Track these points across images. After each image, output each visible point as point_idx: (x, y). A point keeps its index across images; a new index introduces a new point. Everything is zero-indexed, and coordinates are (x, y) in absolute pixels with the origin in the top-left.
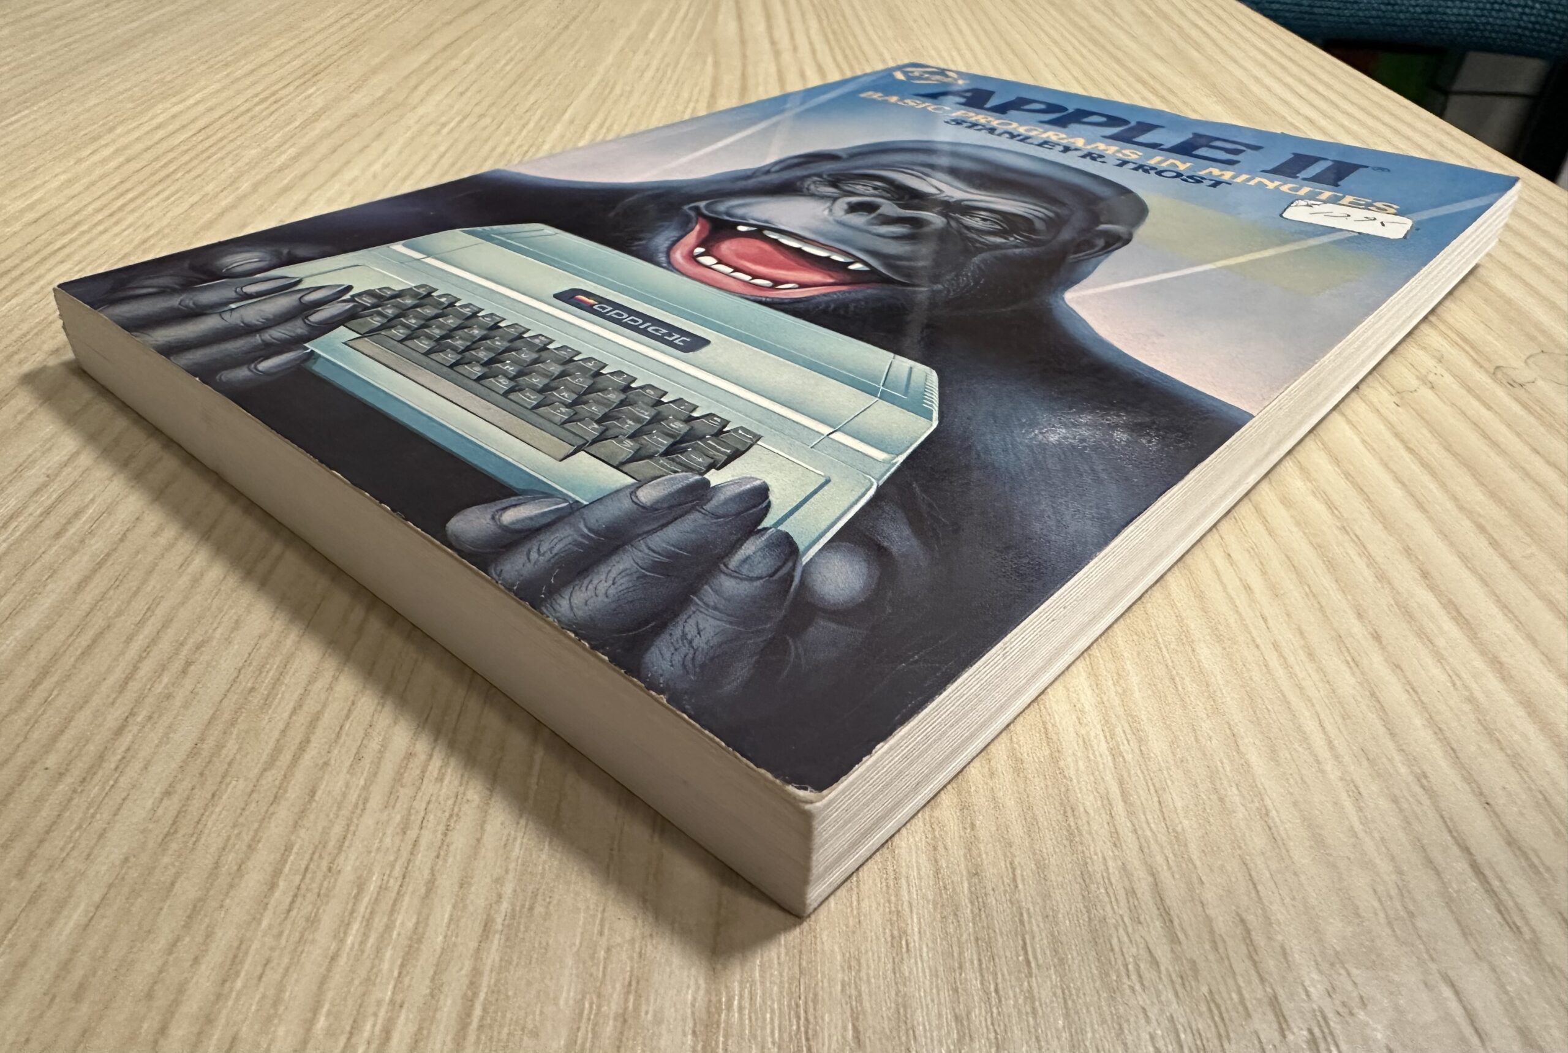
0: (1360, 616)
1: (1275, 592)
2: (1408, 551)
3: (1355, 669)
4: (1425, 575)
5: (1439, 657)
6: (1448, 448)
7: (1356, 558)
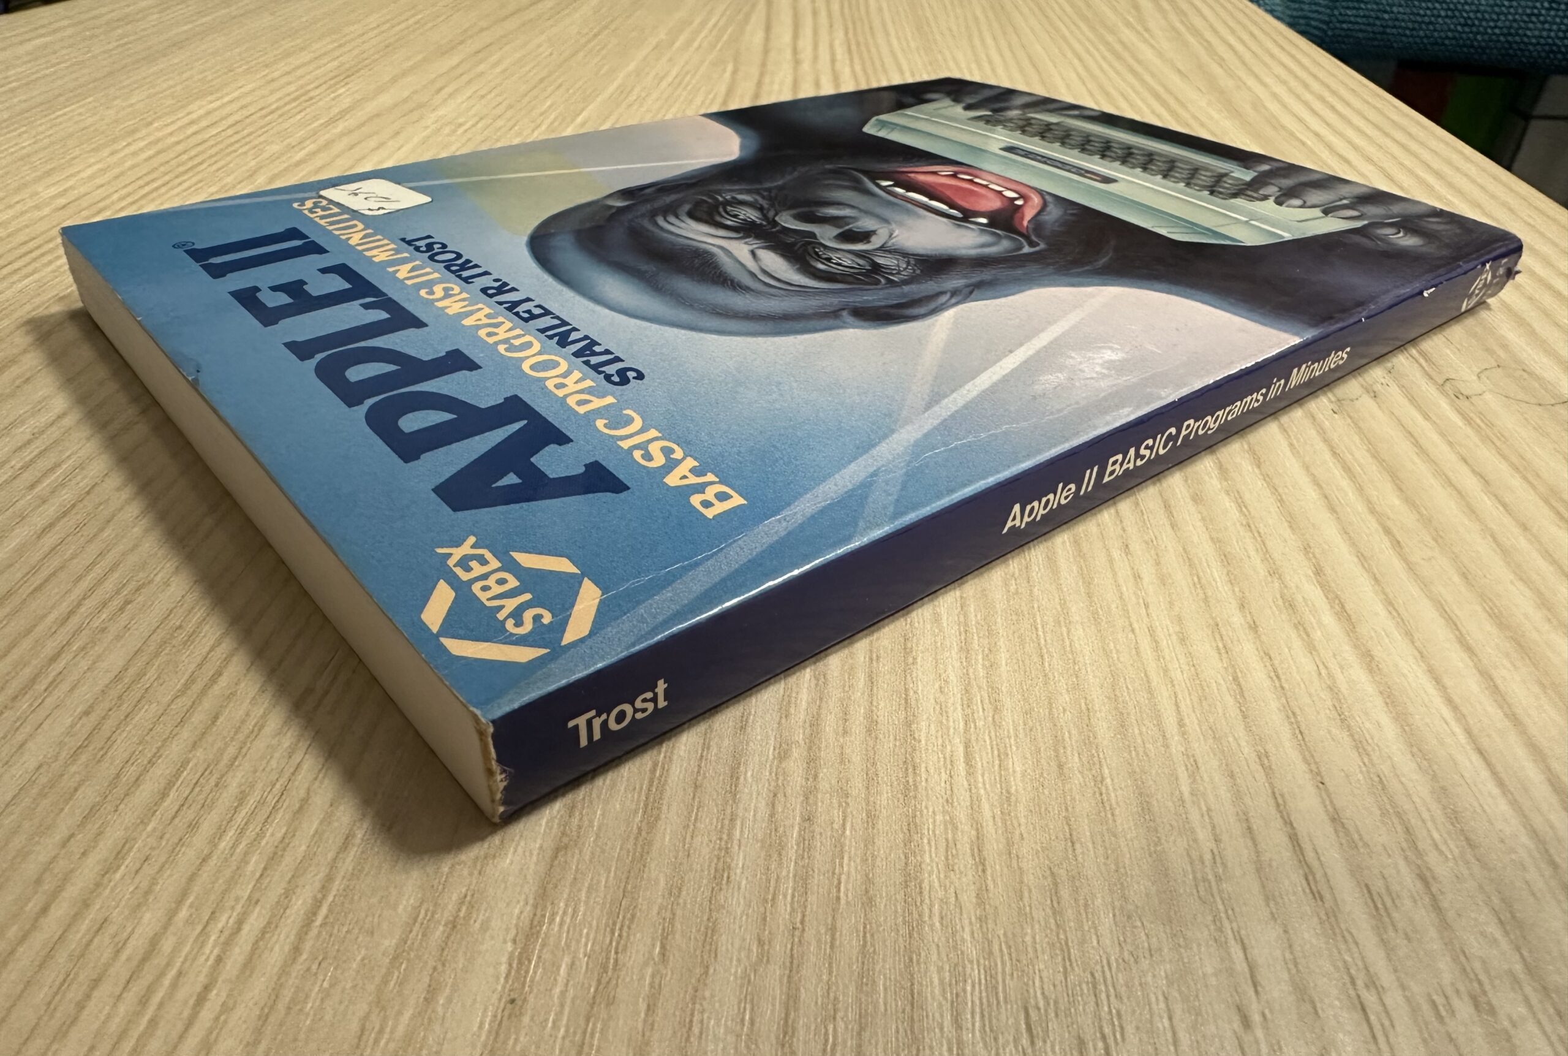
0: (1242, 607)
1: (1163, 580)
2: (1307, 549)
3: (1224, 655)
4: (1318, 572)
5: (1311, 647)
6: (1375, 455)
7: (1252, 553)
